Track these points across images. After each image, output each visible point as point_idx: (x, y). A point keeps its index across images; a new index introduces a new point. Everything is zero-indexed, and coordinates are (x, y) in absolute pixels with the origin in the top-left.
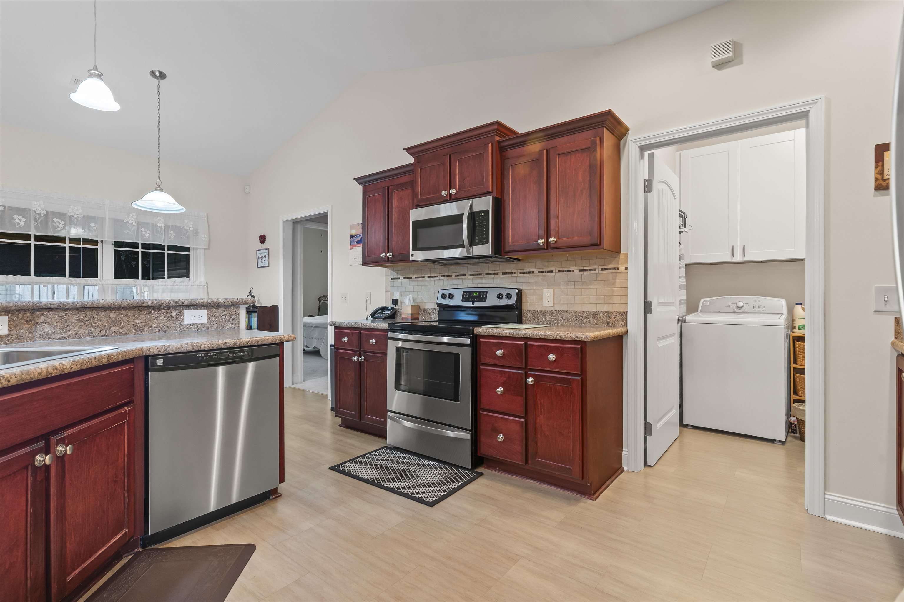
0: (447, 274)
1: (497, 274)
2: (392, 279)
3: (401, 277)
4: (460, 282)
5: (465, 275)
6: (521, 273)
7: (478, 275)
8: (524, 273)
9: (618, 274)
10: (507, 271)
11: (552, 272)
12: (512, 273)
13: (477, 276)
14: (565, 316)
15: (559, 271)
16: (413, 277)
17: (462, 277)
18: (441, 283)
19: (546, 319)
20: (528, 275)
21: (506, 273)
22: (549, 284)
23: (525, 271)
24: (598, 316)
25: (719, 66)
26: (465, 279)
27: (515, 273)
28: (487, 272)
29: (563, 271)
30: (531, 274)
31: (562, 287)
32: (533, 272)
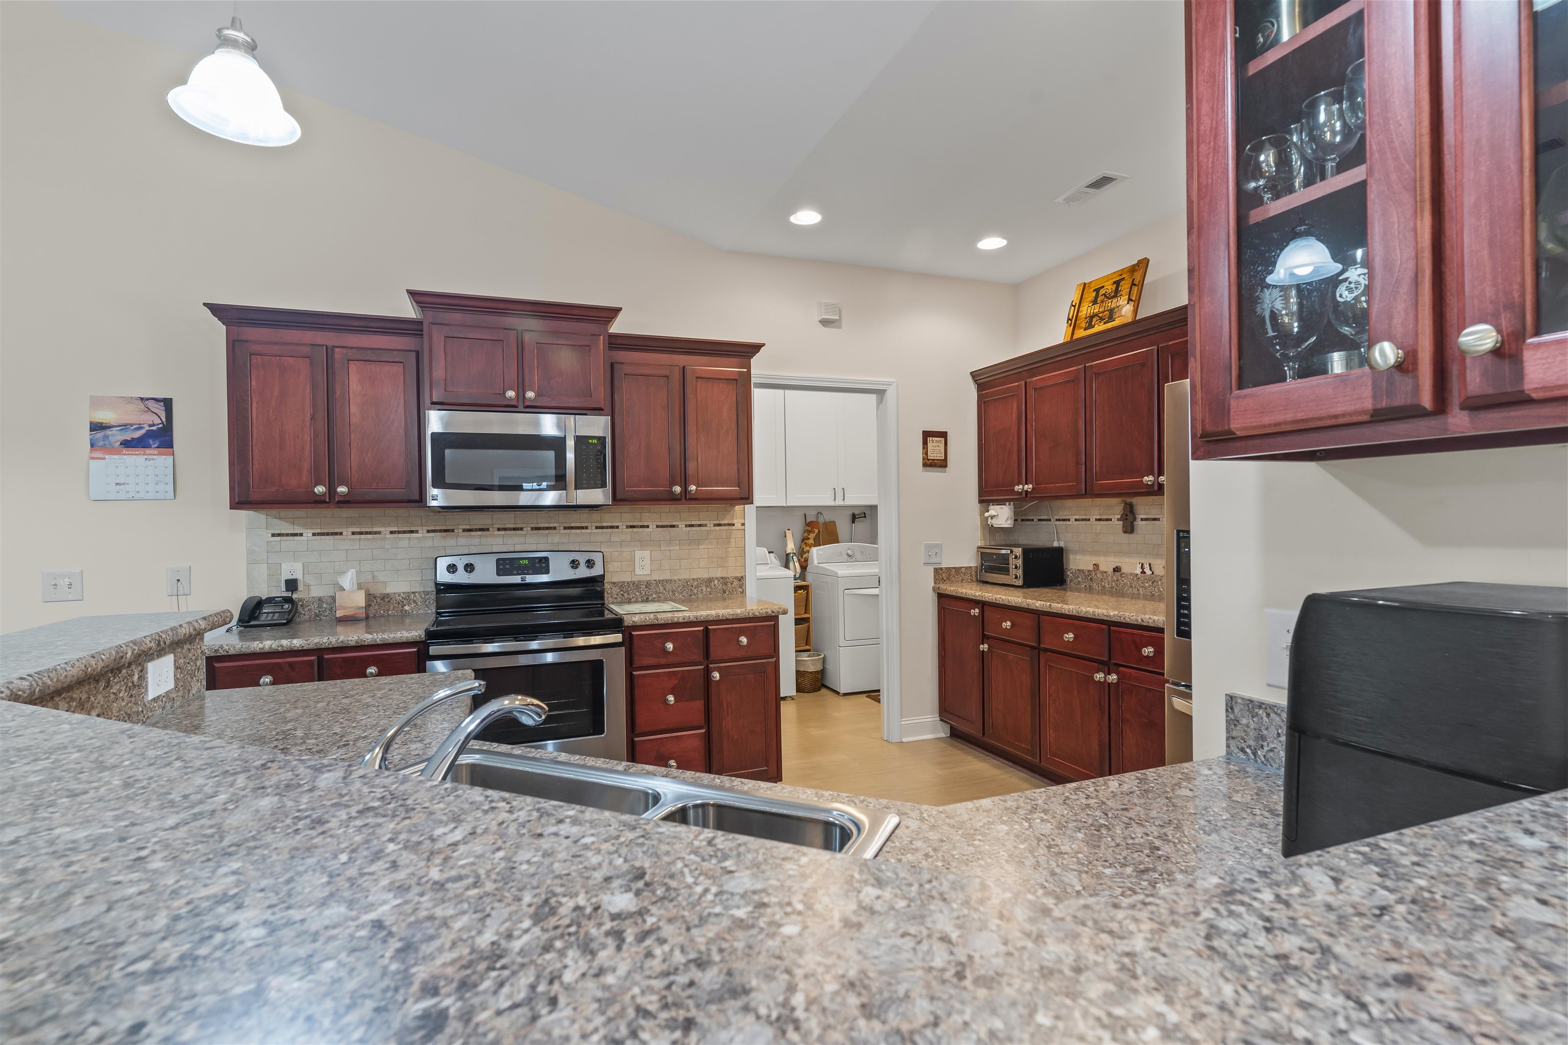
0: (444, 528)
1: (555, 528)
2: (273, 535)
3: (308, 533)
4: (476, 541)
5: (488, 530)
6: (597, 528)
7: (514, 529)
8: (602, 528)
9: (734, 532)
10: (572, 525)
11: (648, 527)
12: (582, 528)
13: (514, 532)
14: (668, 587)
15: (657, 526)
16: (347, 532)
17: (480, 533)
18: (428, 543)
19: (641, 593)
20: (610, 530)
21: (572, 528)
22: (643, 545)
23: (604, 524)
24: (712, 584)
25: (825, 323)
26: (486, 536)
27: (587, 528)
28: (533, 526)
29: (663, 527)
30: (614, 530)
31: (663, 548)
32: (618, 527)
